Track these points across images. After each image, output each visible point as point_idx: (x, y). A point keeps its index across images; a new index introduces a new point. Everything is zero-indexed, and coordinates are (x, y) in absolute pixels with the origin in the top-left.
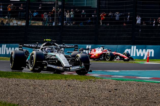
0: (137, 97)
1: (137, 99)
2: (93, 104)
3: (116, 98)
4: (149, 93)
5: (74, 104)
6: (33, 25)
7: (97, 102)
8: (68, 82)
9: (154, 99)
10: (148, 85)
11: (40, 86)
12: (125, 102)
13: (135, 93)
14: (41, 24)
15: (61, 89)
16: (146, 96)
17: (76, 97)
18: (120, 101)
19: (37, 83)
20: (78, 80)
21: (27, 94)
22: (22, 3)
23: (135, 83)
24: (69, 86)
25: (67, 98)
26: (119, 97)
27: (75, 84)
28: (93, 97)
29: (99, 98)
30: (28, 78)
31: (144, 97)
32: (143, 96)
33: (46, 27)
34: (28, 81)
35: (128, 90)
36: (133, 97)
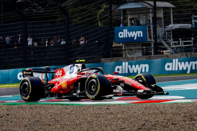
0: (30, 121)
3: (8, 123)
4: (42, 116)
9: (48, 121)
10: (42, 107)
12: (18, 127)
13: (28, 116)
16: (40, 119)
18: (12, 126)
23: (27, 107)
26: (11, 122)
31: (38, 121)
32: (37, 119)
35: (21, 114)
36: (26, 121)
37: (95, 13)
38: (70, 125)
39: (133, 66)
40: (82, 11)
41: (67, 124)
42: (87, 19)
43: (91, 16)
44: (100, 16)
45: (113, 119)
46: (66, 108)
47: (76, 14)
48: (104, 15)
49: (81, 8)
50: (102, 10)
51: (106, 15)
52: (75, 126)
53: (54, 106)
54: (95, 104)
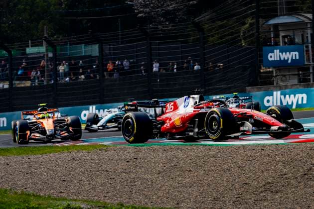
1: (165, 168)
2: (107, 180)
3: (137, 170)
4: (180, 159)
5: (82, 182)
6: (19, 86)
7: (112, 177)
8: (71, 155)
9: (188, 166)
10: (178, 149)
11: (36, 163)
12: (150, 174)
13: (162, 161)
14: (28, 84)
15: (64, 165)
16: (177, 164)
17: (84, 173)
18: (143, 173)
19: (32, 159)
20: (85, 151)
21: (21, 174)
22: (3, 60)
24: (74, 159)
25: (73, 175)
26: (141, 168)
27: (81, 156)
28: (107, 171)
29: (115, 172)
30: (20, 154)
31: (174, 166)
32: (173, 163)
33: (35, 87)
34: (20, 158)
35: (152, 157)
36: (160, 166)
37: (237, 30)
38: (216, 170)
39: (287, 96)
40: (221, 27)
41: (212, 170)
42: (228, 38)
43: (232, 34)
44: (244, 33)
45: (270, 162)
46: (210, 150)
47: (213, 31)
48: (249, 31)
49: (220, 23)
50: (247, 26)
51: (251, 33)
52: (223, 172)
53: (195, 148)
54: (246, 145)
